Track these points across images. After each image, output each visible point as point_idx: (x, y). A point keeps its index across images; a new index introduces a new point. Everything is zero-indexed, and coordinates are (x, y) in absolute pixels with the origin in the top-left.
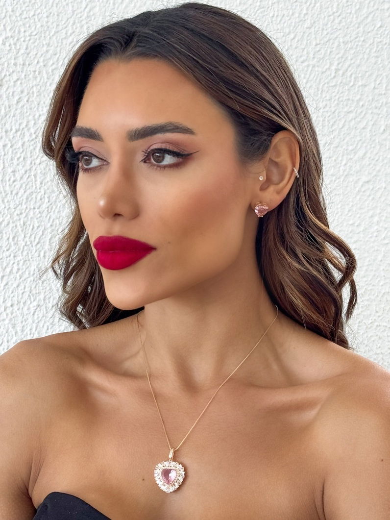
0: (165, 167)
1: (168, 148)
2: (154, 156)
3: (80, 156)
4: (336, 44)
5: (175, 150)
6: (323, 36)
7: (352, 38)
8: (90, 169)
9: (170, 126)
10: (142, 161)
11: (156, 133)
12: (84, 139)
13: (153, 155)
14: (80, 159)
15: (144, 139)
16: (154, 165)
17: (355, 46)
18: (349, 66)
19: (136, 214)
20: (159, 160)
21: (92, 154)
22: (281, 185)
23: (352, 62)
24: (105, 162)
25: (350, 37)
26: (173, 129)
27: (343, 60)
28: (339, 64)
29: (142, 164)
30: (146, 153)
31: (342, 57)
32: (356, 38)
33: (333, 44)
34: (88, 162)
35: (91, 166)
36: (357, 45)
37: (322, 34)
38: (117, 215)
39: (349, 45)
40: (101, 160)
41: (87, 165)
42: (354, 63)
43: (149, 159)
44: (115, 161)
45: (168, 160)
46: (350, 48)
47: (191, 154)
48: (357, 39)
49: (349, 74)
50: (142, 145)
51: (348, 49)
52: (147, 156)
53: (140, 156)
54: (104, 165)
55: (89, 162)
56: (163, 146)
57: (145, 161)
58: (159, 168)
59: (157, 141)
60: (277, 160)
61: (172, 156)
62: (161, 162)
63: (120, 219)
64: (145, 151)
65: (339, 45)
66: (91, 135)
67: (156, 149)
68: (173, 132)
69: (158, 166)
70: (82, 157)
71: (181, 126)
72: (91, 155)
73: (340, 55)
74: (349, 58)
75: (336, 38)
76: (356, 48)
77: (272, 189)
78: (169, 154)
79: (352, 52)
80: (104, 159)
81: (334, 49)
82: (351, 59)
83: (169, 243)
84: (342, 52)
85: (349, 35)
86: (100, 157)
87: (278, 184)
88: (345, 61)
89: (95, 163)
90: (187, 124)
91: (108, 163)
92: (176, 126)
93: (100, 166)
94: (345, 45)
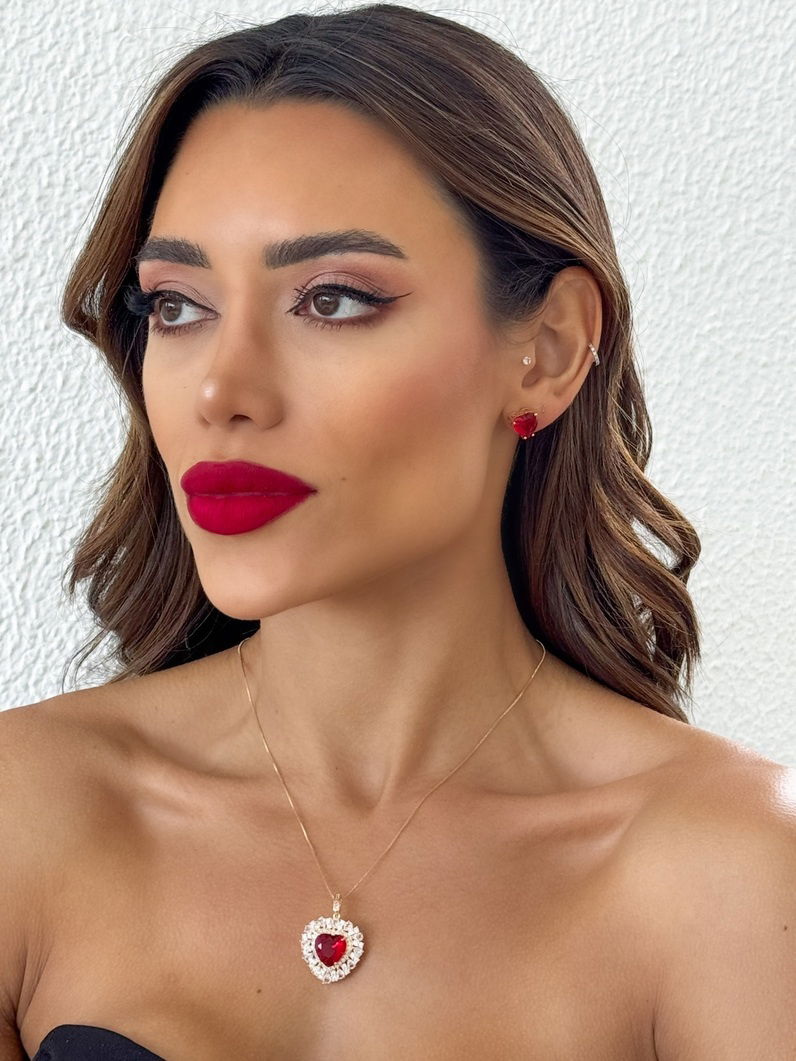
0: (341, 323)
1: (349, 285)
2: (319, 301)
3: (157, 302)
4: (591, 88)
5: (365, 289)
6: (565, 69)
7: (622, 77)
8: (178, 327)
9: (354, 239)
10: (291, 310)
11: (325, 252)
12: (167, 264)
13: (315, 298)
14: (156, 308)
15: (299, 264)
16: (319, 320)
17: (627, 93)
18: (615, 133)
19: (278, 416)
20: (328, 309)
21: (183, 296)
22: (565, 378)
23: (622, 125)
24: (210, 313)
25: (619, 74)
26: (361, 245)
27: (604, 119)
28: (594, 129)
29: (291, 316)
30: (301, 292)
31: (601, 116)
32: (630, 77)
33: (584, 86)
34: (174, 314)
35: (180, 321)
36: (632, 92)
37: (563, 67)
38: (239, 418)
39: (617, 91)
40: (200, 310)
41: (170, 320)
42: (625, 127)
43: (306, 308)
44: (235, 311)
45: (348, 308)
46: (618, 98)
47: (396, 298)
48: (633, 80)
49: (615, 150)
50: (294, 277)
51: (613, 99)
52: (303, 301)
53: (288, 301)
54: (206, 320)
55: (176, 313)
56: (341, 280)
57: (296, 311)
58: (328, 326)
59: (328, 269)
60: (556, 327)
61: (356, 302)
62: (331, 313)
63: (244, 427)
64: (300, 288)
65: (596, 91)
66: (186, 255)
67: (325, 286)
68: (361, 251)
69: (327, 322)
70: (162, 302)
71: (376, 240)
72: (179, 299)
73: (597, 111)
74: (616, 117)
75: (591, 74)
76: (629, 98)
77: (545, 385)
78: (350, 297)
79: (623, 104)
80: (210, 307)
81: (586, 97)
82: (620, 120)
83: (344, 479)
84: (603, 103)
85: (616, 71)
86: (201, 302)
87: (558, 375)
88: (606, 122)
89: (188, 314)
90: (389, 235)
91: (217, 315)
92: (367, 239)
93: (198, 322)
94: (609, 89)
